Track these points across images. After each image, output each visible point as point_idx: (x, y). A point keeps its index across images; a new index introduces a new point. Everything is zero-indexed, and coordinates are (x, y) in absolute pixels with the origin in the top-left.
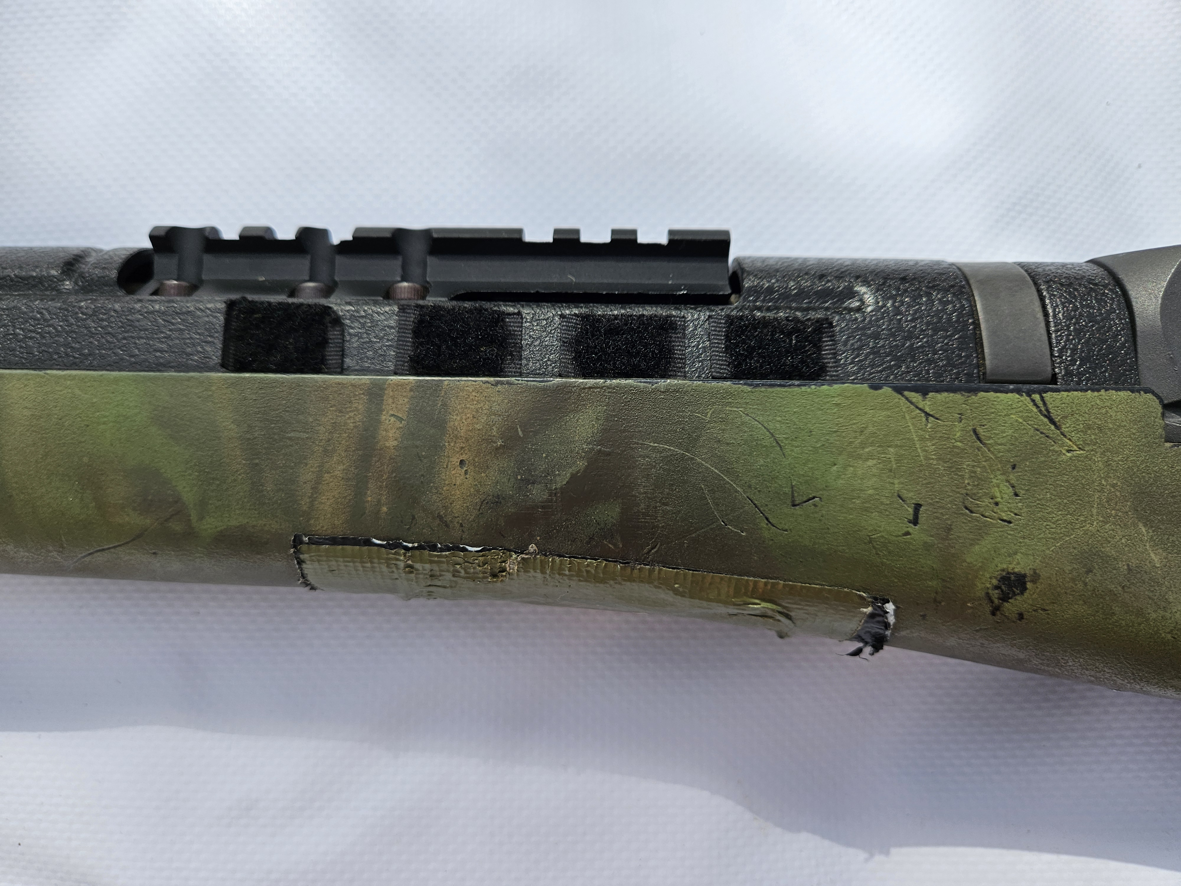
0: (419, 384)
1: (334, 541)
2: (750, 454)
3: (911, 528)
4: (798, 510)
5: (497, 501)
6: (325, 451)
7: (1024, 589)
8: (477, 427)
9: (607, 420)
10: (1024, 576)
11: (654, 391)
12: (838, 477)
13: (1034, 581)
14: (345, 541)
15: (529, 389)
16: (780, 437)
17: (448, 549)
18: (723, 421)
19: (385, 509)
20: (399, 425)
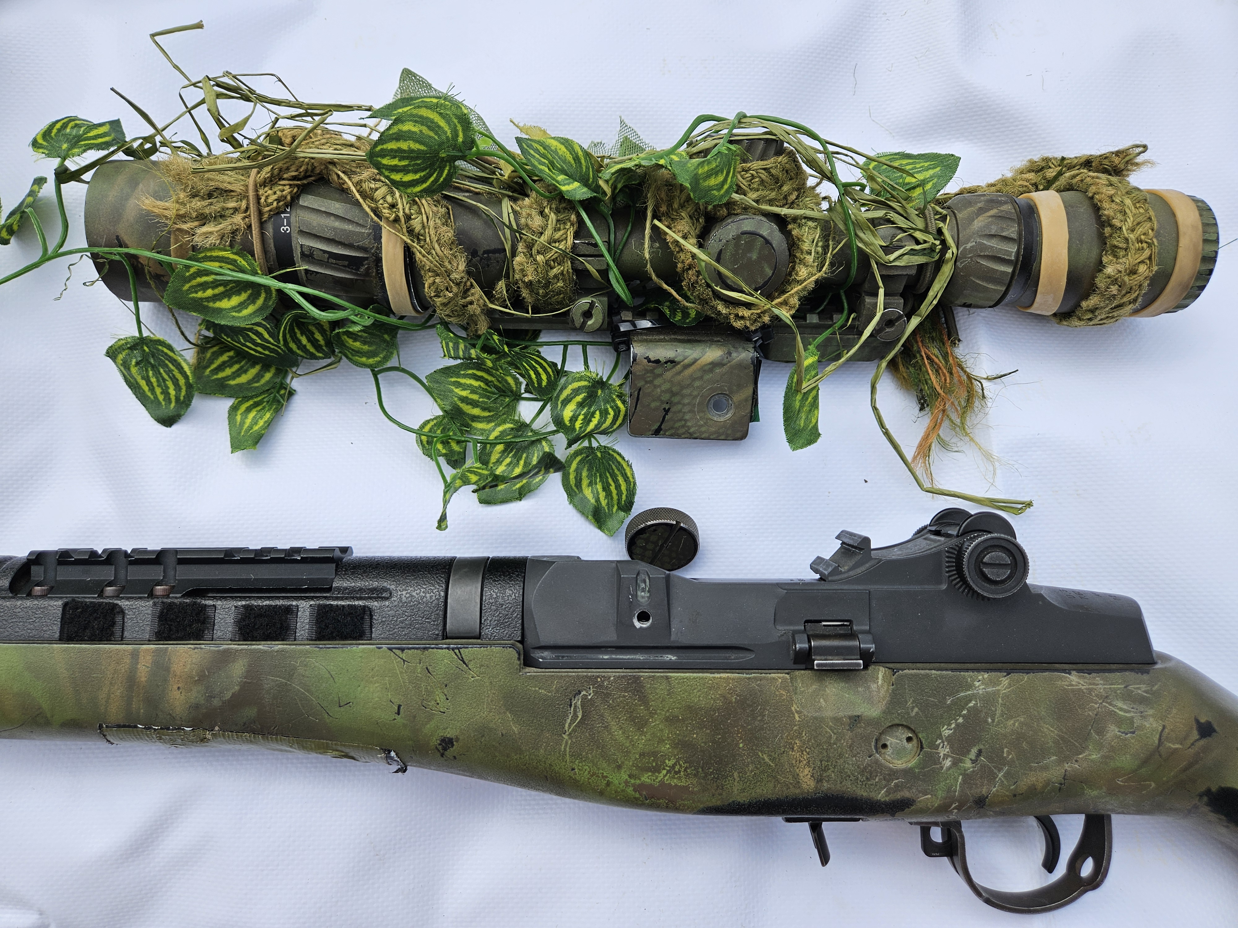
0: (157, 650)
1: (119, 726)
2: (319, 682)
3: (397, 716)
4: (342, 709)
5: (197, 706)
6: (111, 683)
7: (453, 745)
8: (186, 670)
9: (249, 666)
10: (452, 739)
11: (271, 651)
12: (361, 692)
13: (457, 741)
14: (124, 726)
15: (210, 651)
16: (333, 673)
17: (176, 729)
18: (306, 666)
19: (142, 711)
20: (147, 670)
